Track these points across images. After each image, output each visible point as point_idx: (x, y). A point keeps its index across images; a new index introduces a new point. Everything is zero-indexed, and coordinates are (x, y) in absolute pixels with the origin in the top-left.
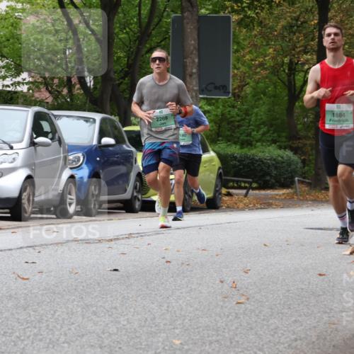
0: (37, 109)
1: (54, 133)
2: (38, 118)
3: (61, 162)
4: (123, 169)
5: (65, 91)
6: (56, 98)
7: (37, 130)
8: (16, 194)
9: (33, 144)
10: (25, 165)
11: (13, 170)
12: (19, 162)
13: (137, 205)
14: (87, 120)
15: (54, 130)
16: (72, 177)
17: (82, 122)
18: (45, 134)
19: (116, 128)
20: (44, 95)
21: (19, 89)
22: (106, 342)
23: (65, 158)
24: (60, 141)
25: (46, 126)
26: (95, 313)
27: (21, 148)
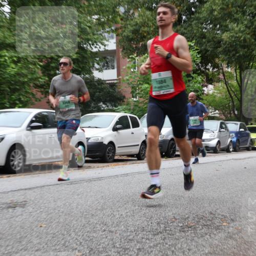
0: (221, 121)
1: (226, 128)
2: (221, 124)
3: (228, 136)
4: (247, 138)
5: (229, 116)
6: (226, 118)
7: (221, 127)
8: (215, 146)
9: (220, 131)
10: (217, 137)
11: (213, 139)
12: (216, 136)
13: (251, 148)
14: (235, 124)
15: (226, 127)
16: (231, 141)
17: (234, 124)
18: (223, 128)
19: (244, 126)
20: (223, 117)
21: (215, 115)
22: (244, 189)
23: (229, 135)
24: (228, 130)
25: (224, 126)
26: (240, 180)
27: (216, 133)
